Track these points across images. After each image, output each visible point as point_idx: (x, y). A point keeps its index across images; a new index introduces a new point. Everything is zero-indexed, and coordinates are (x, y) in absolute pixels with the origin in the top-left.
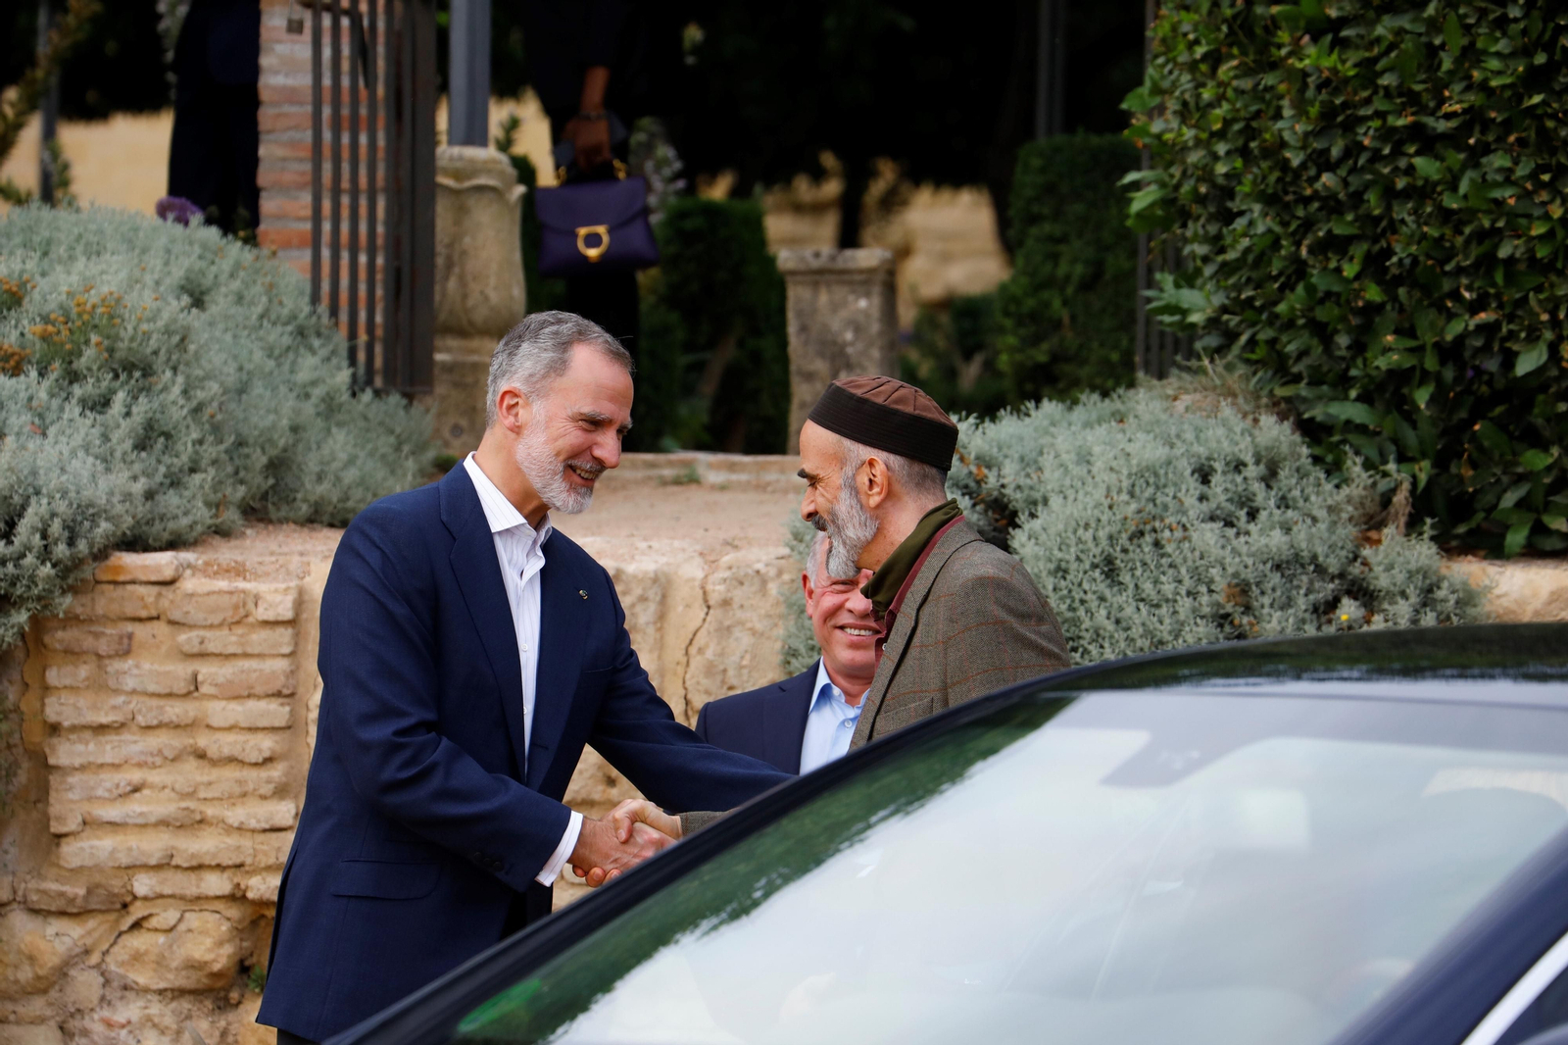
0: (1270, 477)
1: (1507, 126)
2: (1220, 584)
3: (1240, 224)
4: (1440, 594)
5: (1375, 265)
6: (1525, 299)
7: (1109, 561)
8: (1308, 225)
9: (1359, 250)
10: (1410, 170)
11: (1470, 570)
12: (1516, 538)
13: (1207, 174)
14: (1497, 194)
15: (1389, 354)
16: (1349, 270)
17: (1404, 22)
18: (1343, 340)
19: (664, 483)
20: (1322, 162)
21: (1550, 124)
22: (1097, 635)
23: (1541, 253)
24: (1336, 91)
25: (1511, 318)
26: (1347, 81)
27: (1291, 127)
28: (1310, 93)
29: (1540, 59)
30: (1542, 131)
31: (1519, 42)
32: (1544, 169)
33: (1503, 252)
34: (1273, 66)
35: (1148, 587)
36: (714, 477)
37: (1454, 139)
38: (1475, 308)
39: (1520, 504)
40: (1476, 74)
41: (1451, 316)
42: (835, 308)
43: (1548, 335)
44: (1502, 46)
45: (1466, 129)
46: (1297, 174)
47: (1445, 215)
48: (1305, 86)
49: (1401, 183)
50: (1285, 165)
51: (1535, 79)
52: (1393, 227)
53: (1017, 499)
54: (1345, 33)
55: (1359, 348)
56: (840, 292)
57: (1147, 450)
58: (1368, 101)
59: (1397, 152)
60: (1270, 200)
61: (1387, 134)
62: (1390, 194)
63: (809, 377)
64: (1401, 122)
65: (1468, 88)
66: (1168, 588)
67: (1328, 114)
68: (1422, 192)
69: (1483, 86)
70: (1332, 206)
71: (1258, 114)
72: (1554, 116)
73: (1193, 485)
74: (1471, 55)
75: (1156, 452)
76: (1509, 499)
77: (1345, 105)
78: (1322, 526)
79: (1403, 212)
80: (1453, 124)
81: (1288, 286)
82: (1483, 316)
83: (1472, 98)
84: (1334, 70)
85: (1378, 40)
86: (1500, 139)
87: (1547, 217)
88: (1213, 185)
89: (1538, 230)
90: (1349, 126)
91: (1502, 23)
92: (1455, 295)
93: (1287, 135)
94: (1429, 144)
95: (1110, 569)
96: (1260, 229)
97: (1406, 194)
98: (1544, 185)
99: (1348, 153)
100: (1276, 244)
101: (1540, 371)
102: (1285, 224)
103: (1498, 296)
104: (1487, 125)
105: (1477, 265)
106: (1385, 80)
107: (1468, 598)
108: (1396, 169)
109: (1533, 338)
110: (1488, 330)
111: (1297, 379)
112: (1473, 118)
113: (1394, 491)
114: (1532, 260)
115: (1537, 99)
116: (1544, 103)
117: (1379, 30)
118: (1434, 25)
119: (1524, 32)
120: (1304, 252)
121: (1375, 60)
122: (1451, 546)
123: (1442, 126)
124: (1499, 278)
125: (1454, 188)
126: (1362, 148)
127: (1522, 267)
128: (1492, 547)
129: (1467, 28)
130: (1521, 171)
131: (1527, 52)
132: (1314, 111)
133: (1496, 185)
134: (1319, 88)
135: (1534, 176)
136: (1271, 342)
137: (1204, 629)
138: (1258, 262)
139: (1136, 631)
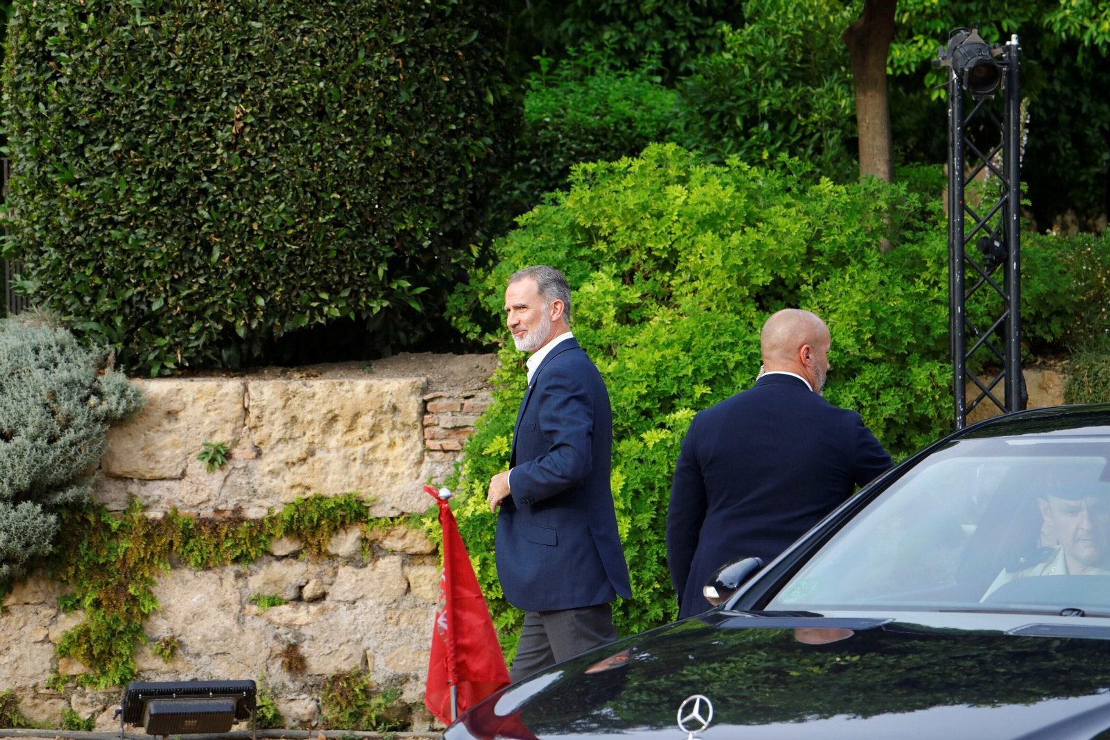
0: (62, 351)
1: (144, 218)
2: (45, 392)
3: (46, 255)
4: (128, 393)
5: (98, 270)
6: (154, 282)
8: (72, 256)
9: (92, 265)
10: (109, 235)
11: (137, 383)
12: (155, 371)
13: (32, 237)
14: (142, 244)
15: (105, 304)
16: (89, 272)
17: (104, 180)
18: (87, 299)
20: (77, 233)
21: (160, 218)
23: (160, 265)
24: (80, 206)
25: (149, 289)
26: (84, 202)
27: (64, 220)
28: (70, 207)
29: (155, 194)
30: (157, 220)
31: (147, 188)
32: (159, 234)
33: (146, 265)
34: (56, 196)
35: (16, 395)
37: (125, 224)
38: (136, 286)
39: (156, 358)
40: (132, 199)
41: (127, 289)
43: (163, 295)
44: (141, 189)
45: (129, 219)
46: (67, 237)
47: (124, 251)
48: (68, 204)
49: (106, 240)
50: (62, 234)
51: (154, 201)
52: (104, 256)
54: (82, 184)
55: (94, 301)
57: (14, 342)
58: (92, 210)
59: (104, 228)
60: (57, 247)
61: (100, 221)
62: (102, 244)
64: (105, 217)
65: (129, 204)
66: (24, 395)
67: (78, 214)
68: (114, 243)
69: (135, 204)
70: (80, 248)
71: (51, 214)
72: (161, 215)
73: (32, 354)
74: (129, 192)
75: (18, 343)
76: (151, 357)
77: (84, 211)
78: (82, 369)
79: (108, 250)
80: (125, 217)
81: (65, 279)
82: (139, 289)
83: (131, 207)
84: (79, 198)
85: (95, 187)
86: (142, 223)
87: (161, 252)
88: (35, 241)
89: (158, 257)
90: (86, 219)
91: (140, 180)
92: (128, 281)
93: (62, 222)
94: (115, 224)
96: (54, 257)
97: (108, 244)
98: (159, 240)
99: (86, 229)
100: (60, 263)
101: (161, 308)
102: (63, 255)
103: (144, 281)
104: (137, 218)
105: (136, 270)
106: (100, 201)
107: (137, 395)
108: (104, 235)
109: (158, 296)
110: (141, 294)
111: (70, 313)
112: (132, 216)
113: (108, 355)
114: (156, 268)
115: (155, 209)
116: (158, 210)
117: (95, 183)
118: (116, 181)
119: (149, 184)
120: (71, 265)
121: (94, 194)
122: (130, 375)
123: (120, 219)
124: (144, 274)
125: (127, 242)
126: (91, 227)
127: (152, 270)
128: (145, 374)
129: (128, 183)
130: (150, 235)
131: (150, 191)
132: (72, 213)
133: (142, 240)
134: (74, 204)
135: (155, 237)
136: (60, 300)
137: (39, 409)
138: (53, 270)
139: (13, 411)
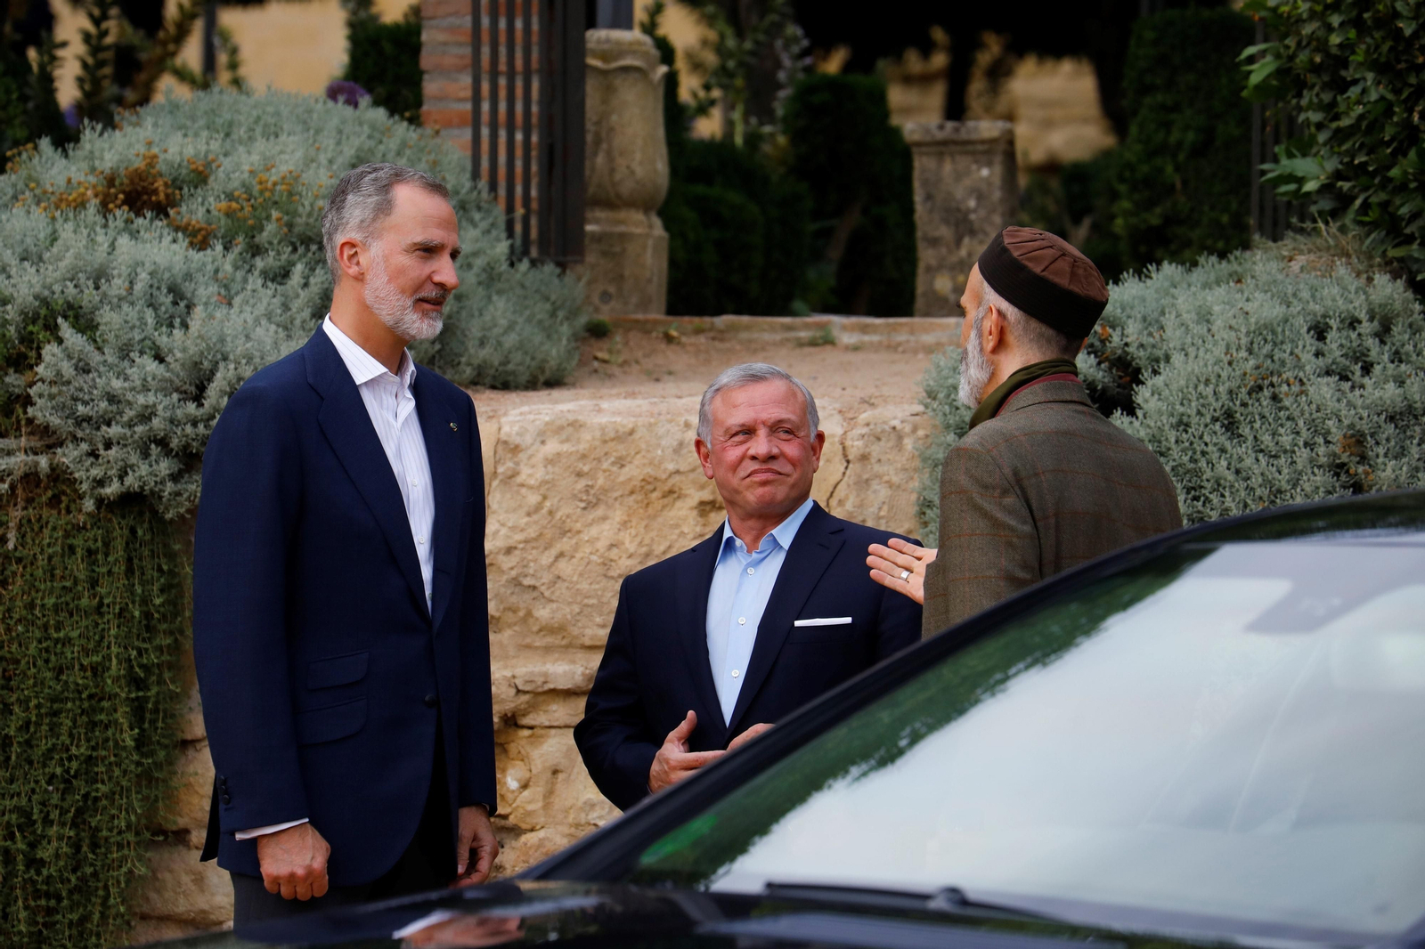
0: (1383, 333)
2: (1337, 435)
3: (1354, 92)
7: (1229, 414)
8: (1419, 92)
13: (1321, 45)
19: (801, 344)
22: (1218, 485)
35: (1266, 439)
36: (847, 339)
42: (958, 177)
46: (1409, 43)
50: (1397, 34)
53: (1140, 356)
56: (963, 162)
57: (1265, 309)
60: (1382, 69)
63: (934, 242)
66: (1286, 440)
73: (1309, 341)
75: (1273, 311)
81: (1401, 151)
88: (1328, 55)
93: (1399, 6)
95: (1229, 422)
96: (1374, 96)
100: (1389, 112)
102: (1397, 92)
111: (1409, 240)
120: (1416, 118)
136: (1384, 205)
137: (1321, 478)
138: (1371, 128)
139: (1256, 481)
